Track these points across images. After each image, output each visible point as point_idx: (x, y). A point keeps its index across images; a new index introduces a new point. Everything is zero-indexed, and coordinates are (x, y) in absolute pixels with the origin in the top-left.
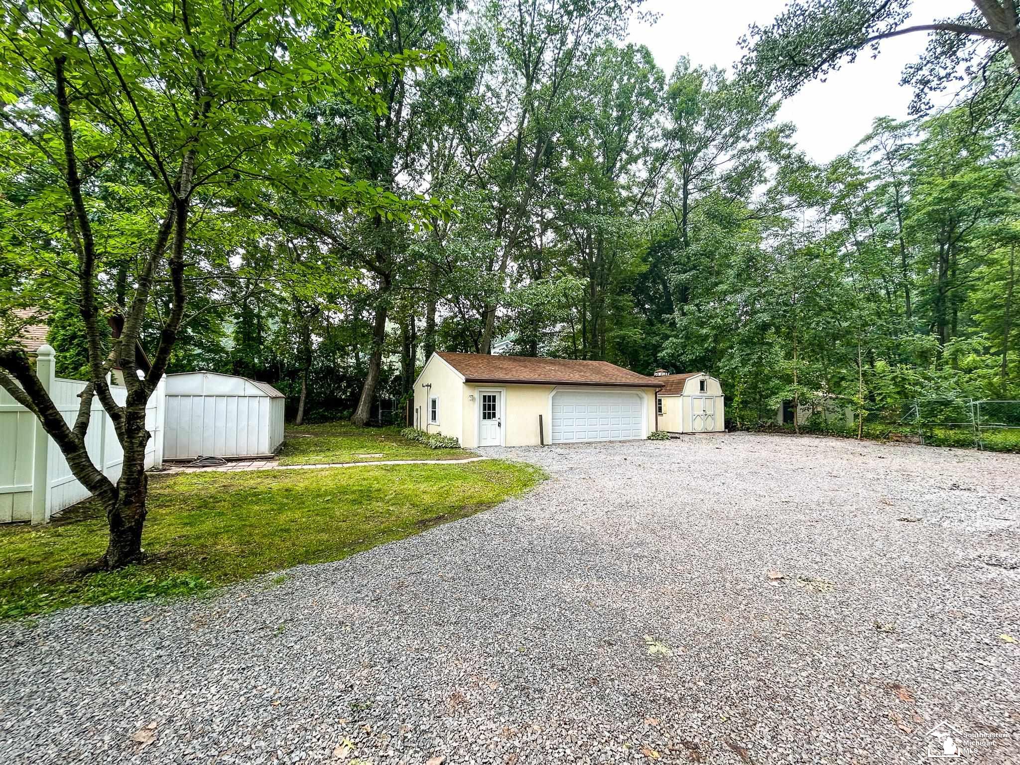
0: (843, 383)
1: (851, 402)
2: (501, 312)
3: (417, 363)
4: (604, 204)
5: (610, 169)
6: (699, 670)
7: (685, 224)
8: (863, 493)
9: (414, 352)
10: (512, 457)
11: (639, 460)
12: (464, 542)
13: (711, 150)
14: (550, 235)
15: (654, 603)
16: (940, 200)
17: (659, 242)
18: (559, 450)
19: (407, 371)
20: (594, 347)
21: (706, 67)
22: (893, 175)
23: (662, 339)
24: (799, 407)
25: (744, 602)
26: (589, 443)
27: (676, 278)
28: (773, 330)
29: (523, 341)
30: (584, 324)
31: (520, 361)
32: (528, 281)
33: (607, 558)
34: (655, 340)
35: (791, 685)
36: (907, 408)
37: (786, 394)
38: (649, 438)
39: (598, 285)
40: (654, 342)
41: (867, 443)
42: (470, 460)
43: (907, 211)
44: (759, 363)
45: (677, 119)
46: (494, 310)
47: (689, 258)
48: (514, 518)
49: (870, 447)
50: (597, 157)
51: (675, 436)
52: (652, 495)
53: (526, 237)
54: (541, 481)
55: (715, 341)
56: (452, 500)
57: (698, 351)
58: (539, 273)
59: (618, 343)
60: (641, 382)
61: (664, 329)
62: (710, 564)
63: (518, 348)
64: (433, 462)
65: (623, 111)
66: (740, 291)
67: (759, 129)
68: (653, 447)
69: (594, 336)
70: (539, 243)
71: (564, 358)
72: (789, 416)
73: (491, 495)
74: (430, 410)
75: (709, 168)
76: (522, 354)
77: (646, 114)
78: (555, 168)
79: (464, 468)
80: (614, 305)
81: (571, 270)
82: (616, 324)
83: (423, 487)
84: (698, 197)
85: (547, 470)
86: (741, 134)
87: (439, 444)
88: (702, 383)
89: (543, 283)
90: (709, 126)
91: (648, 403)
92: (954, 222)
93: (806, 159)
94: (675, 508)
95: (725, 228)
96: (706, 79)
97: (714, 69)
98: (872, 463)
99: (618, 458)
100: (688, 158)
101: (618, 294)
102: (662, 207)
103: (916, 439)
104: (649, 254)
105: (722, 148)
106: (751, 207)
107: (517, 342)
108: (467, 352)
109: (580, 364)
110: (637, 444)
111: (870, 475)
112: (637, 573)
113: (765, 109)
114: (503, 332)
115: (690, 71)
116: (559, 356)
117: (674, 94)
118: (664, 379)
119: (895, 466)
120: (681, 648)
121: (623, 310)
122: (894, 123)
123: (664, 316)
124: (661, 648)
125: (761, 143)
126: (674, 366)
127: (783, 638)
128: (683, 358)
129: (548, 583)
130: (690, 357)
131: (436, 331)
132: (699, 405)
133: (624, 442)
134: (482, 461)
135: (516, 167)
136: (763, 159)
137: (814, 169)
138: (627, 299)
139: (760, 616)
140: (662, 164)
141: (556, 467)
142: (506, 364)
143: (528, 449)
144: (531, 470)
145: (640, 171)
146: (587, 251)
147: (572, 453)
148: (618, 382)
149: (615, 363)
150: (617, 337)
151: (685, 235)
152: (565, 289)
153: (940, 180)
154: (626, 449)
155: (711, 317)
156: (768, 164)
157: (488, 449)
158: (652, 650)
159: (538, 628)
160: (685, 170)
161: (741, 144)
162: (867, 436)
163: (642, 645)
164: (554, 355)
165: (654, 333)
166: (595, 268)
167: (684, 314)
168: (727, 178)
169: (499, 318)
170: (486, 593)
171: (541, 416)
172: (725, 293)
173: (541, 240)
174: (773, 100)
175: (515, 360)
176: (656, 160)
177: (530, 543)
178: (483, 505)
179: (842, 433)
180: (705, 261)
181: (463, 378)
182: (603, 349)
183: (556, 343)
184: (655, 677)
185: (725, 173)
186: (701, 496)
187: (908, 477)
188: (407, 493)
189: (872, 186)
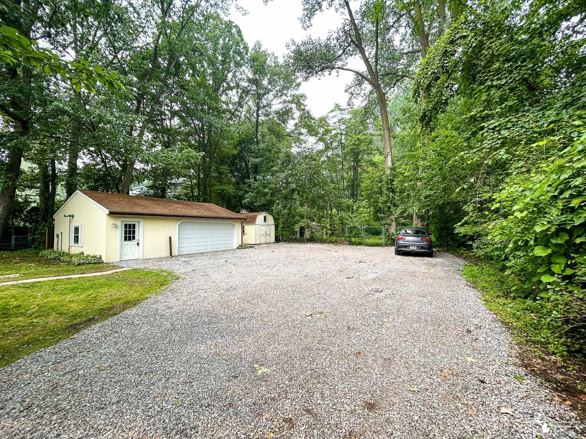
0: (322, 219)
1: (325, 227)
2: (138, 166)
3: (58, 197)
4: (213, 110)
5: (217, 90)
6: (285, 375)
7: (257, 132)
8: (333, 268)
9: (54, 189)
10: (150, 266)
11: (234, 261)
12: (116, 335)
13: (270, 96)
14: (176, 121)
15: (256, 344)
16: (354, 144)
17: (243, 139)
18: (183, 259)
19: (46, 204)
20: (205, 195)
21: (269, 52)
22: (340, 129)
23: (244, 193)
24: (307, 230)
25: (299, 331)
26: (204, 253)
27: (253, 160)
28: (296, 192)
29: (155, 186)
30: (199, 181)
31: (154, 200)
32: (160, 148)
33: (225, 324)
34: (241, 193)
35: (324, 367)
36: (343, 229)
37: (301, 224)
38: (238, 248)
39: (207, 157)
40: (240, 194)
41: (331, 245)
42: (114, 271)
43: (344, 146)
44: (290, 209)
45: (255, 73)
46: (133, 163)
47: (259, 150)
48: (157, 309)
49: (332, 247)
50: (209, 80)
51: (251, 246)
52: (244, 280)
53: (159, 118)
54: (174, 281)
55: (271, 196)
56: (101, 303)
57: (263, 201)
58: (169, 144)
59: (219, 193)
60: (234, 216)
61: (245, 187)
62: (280, 314)
63: (152, 192)
64: (78, 276)
65: (225, 58)
66: (283, 172)
67: (292, 93)
68: (240, 253)
69: (205, 188)
70: (169, 124)
71: (185, 200)
72: (302, 234)
73: (135, 295)
74: (73, 235)
75: (269, 105)
76: (155, 196)
77: (238, 65)
78: (181, 79)
79: (108, 278)
80: (217, 170)
81: (191, 146)
82: (218, 182)
83: (69, 297)
84: (263, 119)
85: (177, 273)
86: (284, 92)
87: (82, 261)
88: (265, 217)
89: (171, 150)
90: (270, 83)
91: (238, 228)
92: (358, 154)
93: (311, 113)
94: (258, 286)
95: (277, 138)
96: (269, 58)
97: (273, 54)
98: (334, 254)
99: (222, 261)
100: (259, 97)
101: (220, 165)
102: (245, 120)
103: (346, 243)
104: (238, 144)
105: (275, 96)
106: (288, 130)
107: (150, 187)
108: (108, 191)
109: (197, 205)
110: (232, 251)
111: (334, 260)
112: (244, 329)
113: (295, 84)
114: (140, 180)
115: (262, 50)
116: (182, 199)
117: (254, 59)
118: (246, 215)
119: (341, 255)
120: (274, 366)
121: (223, 174)
122: (341, 108)
123: (246, 180)
124: (264, 369)
125: (293, 100)
126: (250, 208)
127: (317, 345)
128: (255, 204)
129: (189, 349)
130: (259, 203)
131: (78, 174)
132: (263, 229)
133: (224, 251)
134: (125, 271)
135: (152, 69)
136: (294, 108)
137: (314, 119)
138: (225, 168)
139: (306, 337)
140: (246, 96)
141: (182, 271)
142: (144, 202)
143: (160, 259)
144: (165, 274)
145: (234, 95)
146: (202, 135)
147: (193, 260)
148: (221, 216)
149: (217, 205)
150: (219, 190)
151: (257, 138)
152: (188, 156)
153: (354, 136)
154: (226, 255)
155: (269, 183)
156: (296, 111)
157: (128, 262)
158: (260, 372)
159: (187, 383)
160: (258, 103)
161: (284, 97)
162: (331, 242)
163: (254, 371)
164: (178, 198)
165: (240, 189)
166: (206, 147)
167: (256, 180)
168: (277, 113)
169: (136, 170)
170: (142, 369)
171: (170, 238)
172: (276, 172)
173: (171, 123)
174: (298, 81)
175: (150, 200)
176: (243, 92)
177: (172, 324)
178: (129, 304)
179: (322, 241)
180: (267, 154)
181: (107, 211)
182: (210, 196)
183: (179, 190)
184: (264, 388)
185: (277, 110)
186: (269, 278)
187: (346, 259)
188: (52, 304)
189: (334, 132)
